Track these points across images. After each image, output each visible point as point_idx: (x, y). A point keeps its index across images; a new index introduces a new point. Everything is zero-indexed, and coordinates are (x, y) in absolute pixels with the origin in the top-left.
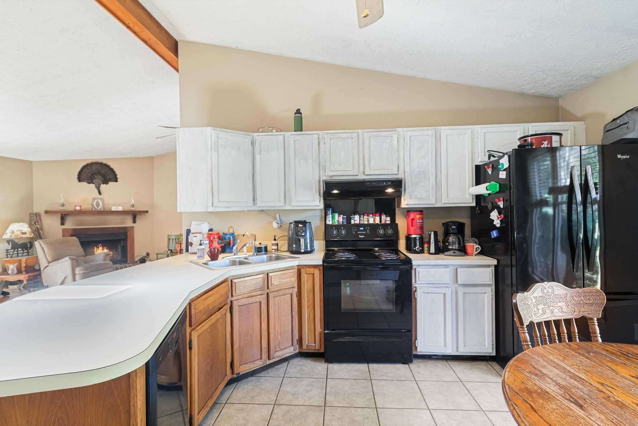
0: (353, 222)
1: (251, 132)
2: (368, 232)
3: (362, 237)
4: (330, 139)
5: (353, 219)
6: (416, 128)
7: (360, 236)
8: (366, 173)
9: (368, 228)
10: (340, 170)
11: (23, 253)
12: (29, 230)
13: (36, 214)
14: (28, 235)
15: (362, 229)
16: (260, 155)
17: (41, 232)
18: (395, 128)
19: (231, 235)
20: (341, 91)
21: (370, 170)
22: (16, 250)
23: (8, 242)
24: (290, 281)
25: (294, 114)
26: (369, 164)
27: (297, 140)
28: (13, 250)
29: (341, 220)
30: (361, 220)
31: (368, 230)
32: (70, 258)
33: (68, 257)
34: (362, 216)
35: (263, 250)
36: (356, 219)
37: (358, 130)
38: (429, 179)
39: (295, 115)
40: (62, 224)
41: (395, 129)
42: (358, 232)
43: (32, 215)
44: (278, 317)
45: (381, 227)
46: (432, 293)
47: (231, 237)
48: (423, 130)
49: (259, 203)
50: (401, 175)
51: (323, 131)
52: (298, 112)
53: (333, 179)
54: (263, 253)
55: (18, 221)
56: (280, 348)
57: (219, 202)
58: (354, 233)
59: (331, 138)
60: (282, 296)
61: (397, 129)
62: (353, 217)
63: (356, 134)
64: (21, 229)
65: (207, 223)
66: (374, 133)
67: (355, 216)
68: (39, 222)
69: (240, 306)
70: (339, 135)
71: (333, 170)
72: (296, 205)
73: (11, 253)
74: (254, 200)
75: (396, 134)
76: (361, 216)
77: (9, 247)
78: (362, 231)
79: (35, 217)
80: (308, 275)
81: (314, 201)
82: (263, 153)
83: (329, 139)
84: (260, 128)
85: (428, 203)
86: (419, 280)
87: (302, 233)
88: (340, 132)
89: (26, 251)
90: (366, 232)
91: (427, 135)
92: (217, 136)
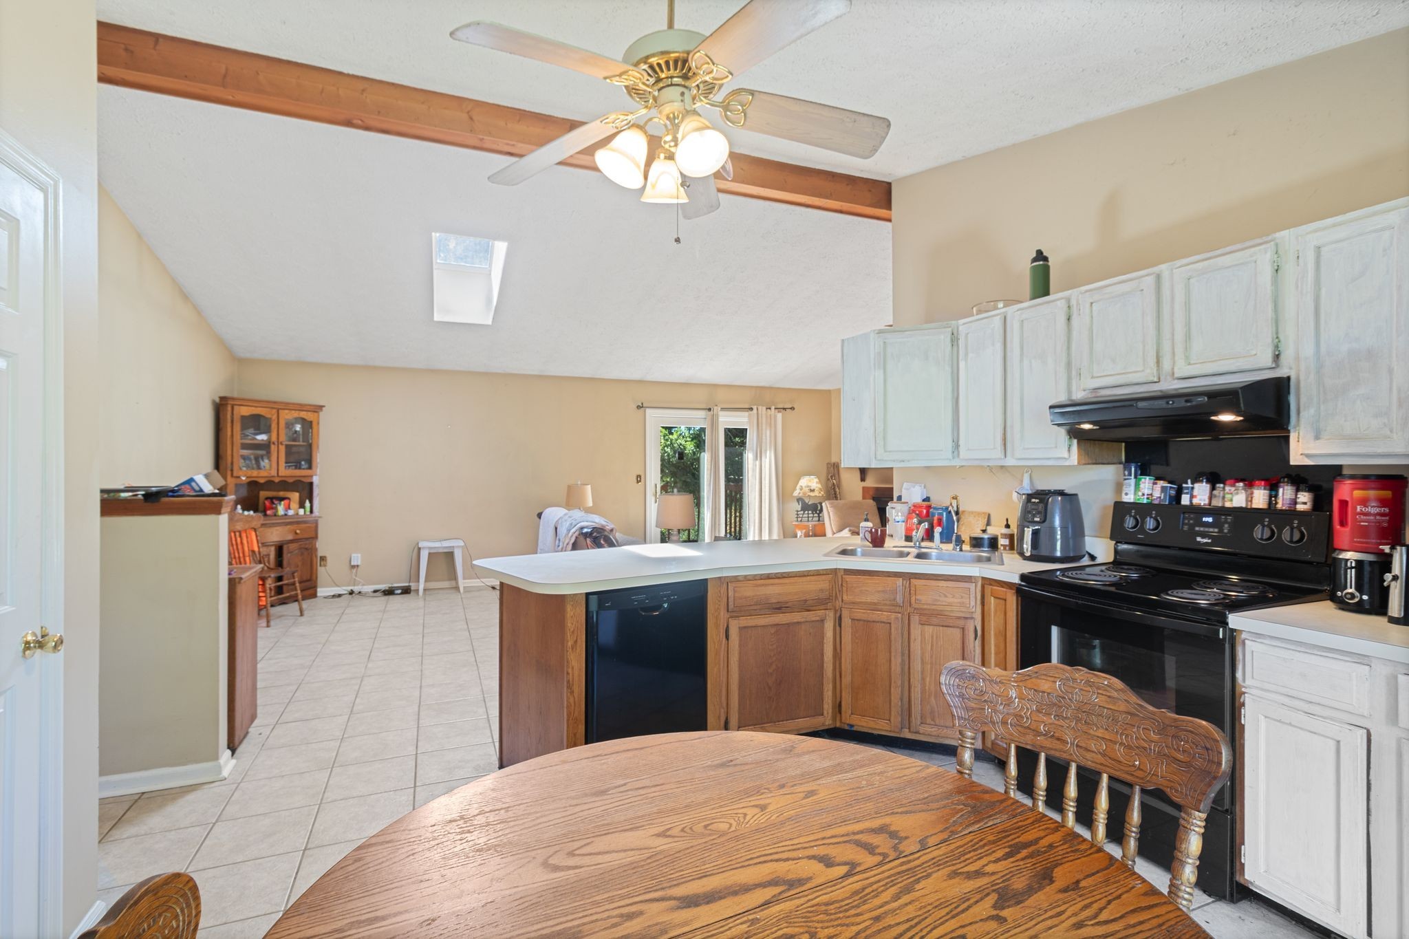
0: (1185, 500)
1: (955, 320)
2: (1226, 531)
3: (1205, 540)
4: (1092, 303)
5: (1187, 493)
6: (1347, 214)
7: (1199, 539)
8: (1176, 375)
9: (1226, 519)
10: (1112, 373)
11: (813, 517)
12: (819, 486)
13: (834, 464)
14: (816, 493)
15: (1210, 520)
16: (966, 360)
17: (837, 490)
18: (1268, 235)
19: (944, 511)
20: (1172, 164)
21: (1189, 364)
22: (806, 512)
23: (799, 500)
24: (960, 603)
25: (1030, 262)
26: (1187, 349)
27: (1026, 319)
28: (802, 512)
29: (1157, 493)
30: (1215, 496)
31: (1226, 526)
32: (850, 531)
33: (848, 529)
34: (1222, 485)
35: (986, 542)
36: (1200, 494)
37: (1160, 266)
38: (1390, 371)
39: (1033, 264)
40: (863, 479)
41: (1270, 238)
42: (1197, 529)
43: (829, 466)
44: (932, 663)
45: (1267, 520)
46: (1290, 724)
47: (945, 514)
48: (1374, 214)
49: (963, 453)
50: (1291, 368)
51: (1079, 287)
52: (1040, 256)
53: (1098, 395)
54: (986, 549)
55: (809, 474)
56: (933, 720)
57: (885, 451)
58: (1186, 528)
59: (1092, 301)
60: (941, 628)
61: (1278, 235)
62: (1187, 488)
63: (1150, 280)
64: (810, 484)
65: (921, 486)
66: (1201, 265)
67: (1196, 485)
68: (837, 476)
69: (854, 620)
70: (1109, 289)
71: (1099, 375)
72: (1023, 456)
73: (801, 516)
74: (956, 446)
75: (1266, 253)
76: (1218, 485)
77: (799, 508)
78: (1207, 524)
79: (832, 468)
80: (998, 601)
81: (1056, 447)
82: (970, 355)
83: (1088, 305)
84: (974, 306)
85: (1380, 451)
86: (1253, 678)
87: (1034, 516)
88: (1115, 281)
89: (816, 515)
90: (1221, 531)
91: (1383, 229)
92: (885, 342)
